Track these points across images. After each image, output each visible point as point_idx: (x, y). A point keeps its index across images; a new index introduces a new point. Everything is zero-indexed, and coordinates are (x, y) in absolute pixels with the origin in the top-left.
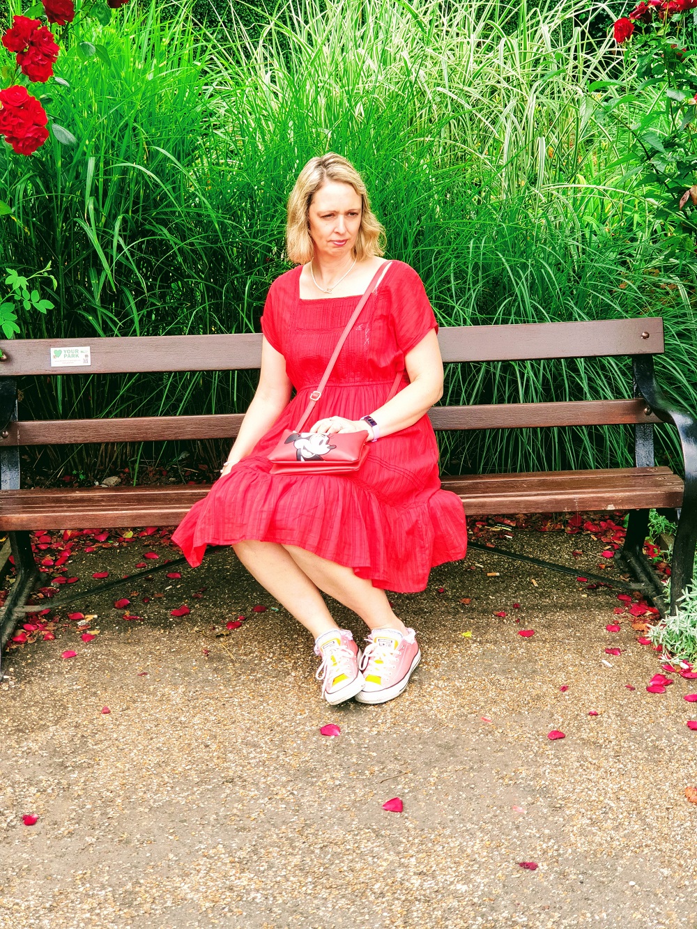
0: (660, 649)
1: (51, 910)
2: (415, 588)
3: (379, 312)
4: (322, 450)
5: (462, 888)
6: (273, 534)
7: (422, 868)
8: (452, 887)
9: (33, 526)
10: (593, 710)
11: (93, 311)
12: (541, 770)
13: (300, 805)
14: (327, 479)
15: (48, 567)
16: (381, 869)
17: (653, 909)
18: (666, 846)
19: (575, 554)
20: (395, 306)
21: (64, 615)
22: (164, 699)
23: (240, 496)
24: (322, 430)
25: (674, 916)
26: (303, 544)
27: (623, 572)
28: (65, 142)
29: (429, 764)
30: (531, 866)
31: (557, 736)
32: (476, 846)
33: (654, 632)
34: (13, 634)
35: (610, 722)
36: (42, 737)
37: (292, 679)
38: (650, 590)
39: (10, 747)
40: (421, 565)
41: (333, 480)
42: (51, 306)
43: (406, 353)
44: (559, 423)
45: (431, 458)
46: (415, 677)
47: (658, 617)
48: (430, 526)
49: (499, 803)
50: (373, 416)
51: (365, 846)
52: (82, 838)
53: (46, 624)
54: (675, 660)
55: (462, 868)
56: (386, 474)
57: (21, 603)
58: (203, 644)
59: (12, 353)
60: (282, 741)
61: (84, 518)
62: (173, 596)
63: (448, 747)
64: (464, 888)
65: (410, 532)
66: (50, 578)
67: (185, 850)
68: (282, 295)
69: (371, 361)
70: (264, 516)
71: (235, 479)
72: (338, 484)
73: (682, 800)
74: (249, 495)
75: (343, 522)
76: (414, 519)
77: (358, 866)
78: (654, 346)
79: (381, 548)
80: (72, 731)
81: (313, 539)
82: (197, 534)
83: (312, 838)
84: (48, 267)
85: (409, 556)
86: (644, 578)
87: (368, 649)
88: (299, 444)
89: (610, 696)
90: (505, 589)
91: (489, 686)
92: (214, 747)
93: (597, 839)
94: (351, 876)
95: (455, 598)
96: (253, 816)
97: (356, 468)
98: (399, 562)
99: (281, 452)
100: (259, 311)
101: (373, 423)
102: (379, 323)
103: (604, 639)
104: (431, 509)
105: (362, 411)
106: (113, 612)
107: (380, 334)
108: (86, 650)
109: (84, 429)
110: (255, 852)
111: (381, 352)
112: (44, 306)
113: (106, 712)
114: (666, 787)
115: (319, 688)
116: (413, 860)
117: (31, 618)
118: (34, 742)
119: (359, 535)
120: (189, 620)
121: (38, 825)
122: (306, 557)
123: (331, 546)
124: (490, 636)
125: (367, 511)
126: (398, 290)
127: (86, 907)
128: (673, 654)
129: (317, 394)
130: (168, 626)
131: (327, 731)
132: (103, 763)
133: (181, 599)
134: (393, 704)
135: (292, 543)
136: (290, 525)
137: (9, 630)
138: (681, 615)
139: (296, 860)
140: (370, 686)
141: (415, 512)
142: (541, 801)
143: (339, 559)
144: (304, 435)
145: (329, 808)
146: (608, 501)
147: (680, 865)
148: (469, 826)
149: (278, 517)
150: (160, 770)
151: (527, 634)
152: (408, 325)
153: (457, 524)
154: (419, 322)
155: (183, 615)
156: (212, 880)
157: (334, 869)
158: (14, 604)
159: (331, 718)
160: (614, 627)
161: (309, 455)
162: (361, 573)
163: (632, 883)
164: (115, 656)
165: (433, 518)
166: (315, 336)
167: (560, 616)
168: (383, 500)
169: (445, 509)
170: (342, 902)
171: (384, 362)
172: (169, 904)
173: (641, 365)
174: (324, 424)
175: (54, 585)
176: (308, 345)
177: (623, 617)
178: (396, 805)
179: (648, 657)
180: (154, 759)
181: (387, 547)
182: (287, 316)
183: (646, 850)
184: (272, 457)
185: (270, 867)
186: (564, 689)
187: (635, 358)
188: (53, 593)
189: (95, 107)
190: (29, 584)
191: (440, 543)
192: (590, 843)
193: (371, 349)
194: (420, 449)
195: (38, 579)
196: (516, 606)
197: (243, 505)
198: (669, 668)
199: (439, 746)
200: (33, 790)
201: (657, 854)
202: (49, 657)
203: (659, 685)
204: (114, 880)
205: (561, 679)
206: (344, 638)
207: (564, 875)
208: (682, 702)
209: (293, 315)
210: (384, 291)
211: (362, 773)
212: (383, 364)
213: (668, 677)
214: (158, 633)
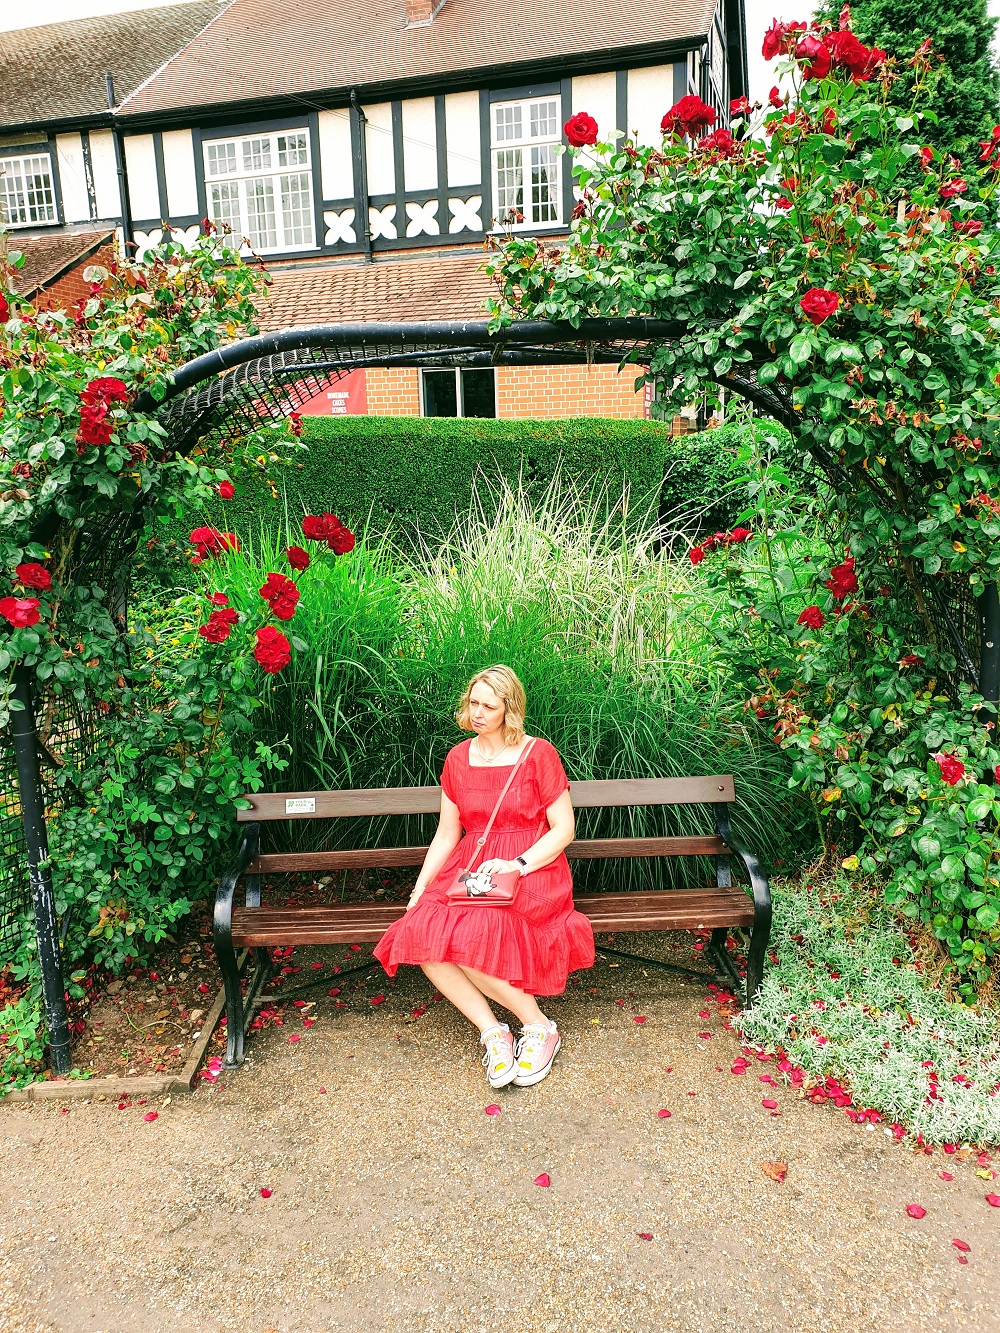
0: (740, 1034)
1: (282, 1278)
2: (555, 992)
3: (527, 778)
4: (486, 888)
5: (596, 1258)
6: (450, 956)
7: (565, 1240)
8: (589, 1257)
9: (270, 943)
10: (691, 1090)
11: (318, 764)
12: (653, 1147)
13: (471, 1180)
14: (490, 911)
15: (279, 957)
16: (535, 1240)
17: (742, 1277)
18: (749, 1217)
19: (674, 947)
20: (539, 773)
21: (291, 1002)
22: (367, 1080)
23: (425, 925)
24: (486, 871)
25: (758, 1285)
26: (472, 965)
27: (710, 964)
28: (300, 649)
29: (569, 1141)
30: (647, 1237)
31: (665, 1114)
32: (606, 1220)
33: (735, 1020)
34: (253, 1021)
35: (706, 1102)
36: (275, 1115)
37: (463, 1063)
38: (732, 983)
39: (250, 1124)
40: (560, 973)
41: (494, 910)
42: (287, 764)
43: (546, 807)
44: (660, 853)
45: (566, 887)
46: (557, 1061)
47: (738, 1006)
48: (567, 943)
49: (622, 1178)
50: (524, 857)
51: (523, 1219)
52: (306, 1210)
53: (277, 1011)
54: (752, 1045)
55: (595, 1240)
56: (534, 904)
57: (258, 993)
58: (396, 1029)
59: (258, 803)
60: (457, 1120)
61: (307, 936)
62: (372, 985)
63: (583, 1125)
64: (598, 1258)
65: (552, 948)
66: (280, 968)
67: (383, 1222)
68: (456, 761)
69: (522, 815)
70: (443, 942)
71: (421, 911)
72: (498, 914)
73: (760, 1173)
74: (432, 925)
75: (502, 945)
76: (555, 937)
77: (517, 1238)
78: (728, 796)
79: (531, 964)
80: (297, 1110)
81: (480, 960)
82: (392, 955)
83: (481, 1212)
84: (286, 738)
85: (551, 966)
86: (727, 971)
87: (521, 1041)
88: (470, 883)
89: (704, 1077)
90: (624, 979)
91: (613, 1068)
92: (405, 1125)
93: (698, 1211)
94: (511, 1247)
95: (587, 988)
96: (436, 1190)
97: (512, 902)
98: (543, 971)
99: (457, 889)
100: (439, 772)
101: (524, 863)
102: (528, 786)
103: (695, 1024)
104: (567, 929)
105: (515, 854)
106: (328, 999)
107: (528, 794)
108: (307, 1035)
109: (309, 860)
110: (438, 1224)
111: (529, 807)
112: (282, 765)
113: (323, 1092)
114: (747, 1162)
115: (485, 1071)
116: (558, 1231)
117: (265, 1006)
118: (269, 1119)
119: (514, 955)
120: (385, 1007)
121: (273, 1197)
122: (475, 974)
123: (494, 965)
124: (613, 1023)
125: (520, 934)
126: (541, 761)
127: (310, 1276)
128: (750, 1040)
129: (483, 840)
130: (369, 1013)
131: (491, 1110)
132: (321, 1140)
133: (378, 988)
134: (540, 1085)
135: (464, 963)
136: (462, 950)
137: (249, 1019)
138: (756, 1009)
139: (469, 1232)
140: (524, 1071)
141: (555, 932)
142: (655, 1177)
143: (499, 975)
144: (473, 875)
145: (493, 1182)
146: (699, 922)
147: (761, 1235)
148: (600, 1199)
149: (454, 943)
150: (364, 1146)
151: (641, 1020)
152: (548, 787)
153: (587, 940)
154: (556, 785)
155: (380, 1003)
156: (406, 1251)
157: (498, 1241)
158: (253, 994)
159: (494, 1099)
160: (705, 1013)
161: (477, 893)
162: (516, 984)
163: (725, 1252)
164: (329, 1040)
165: (569, 934)
166: (481, 795)
167: (665, 1004)
168: (532, 924)
169: (577, 928)
170: (505, 1272)
171: (531, 815)
172: (373, 1273)
173: (720, 811)
174: (487, 865)
175: (283, 974)
176: (475, 802)
177: (711, 1004)
178: (544, 1180)
179: (732, 1040)
180: (359, 1136)
181: (535, 960)
182: (460, 778)
183: (734, 1221)
184: (449, 893)
185: (450, 1239)
186: (669, 1070)
187: (715, 805)
188: (282, 981)
189: (322, 618)
190: (265, 976)
191: (574, 955)
192: (693, 1214)
193: (522, 806)
194: (558, 879)
195: (271, 969)
196: (631, 994)
197: (427, 933)
198: (747, 1051)
199: (576, 1124)
200: (268, 1165)
201: (742, 1224)
202: (280, 1041)
203: (740, 1067)
204: (331, 1251)
205: (666, 1061)
206: (503, 1032)
207: (672, 1244)
208: (758, 1082)
209: (464, 777)
210: (531, 762)
211: (518, 1150)
212: (530, 817)
213: (748, 1059)
214: (361, 1019)
